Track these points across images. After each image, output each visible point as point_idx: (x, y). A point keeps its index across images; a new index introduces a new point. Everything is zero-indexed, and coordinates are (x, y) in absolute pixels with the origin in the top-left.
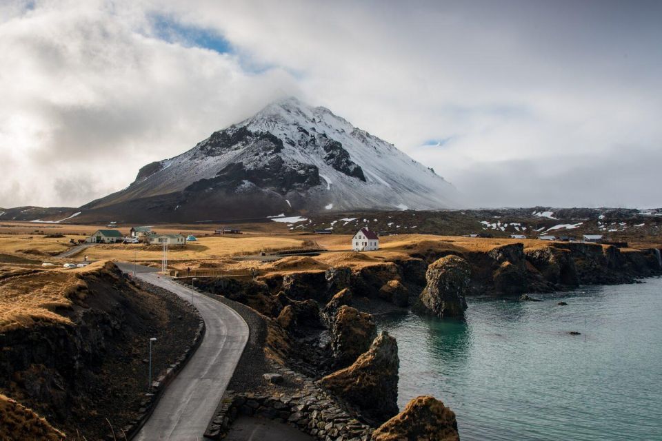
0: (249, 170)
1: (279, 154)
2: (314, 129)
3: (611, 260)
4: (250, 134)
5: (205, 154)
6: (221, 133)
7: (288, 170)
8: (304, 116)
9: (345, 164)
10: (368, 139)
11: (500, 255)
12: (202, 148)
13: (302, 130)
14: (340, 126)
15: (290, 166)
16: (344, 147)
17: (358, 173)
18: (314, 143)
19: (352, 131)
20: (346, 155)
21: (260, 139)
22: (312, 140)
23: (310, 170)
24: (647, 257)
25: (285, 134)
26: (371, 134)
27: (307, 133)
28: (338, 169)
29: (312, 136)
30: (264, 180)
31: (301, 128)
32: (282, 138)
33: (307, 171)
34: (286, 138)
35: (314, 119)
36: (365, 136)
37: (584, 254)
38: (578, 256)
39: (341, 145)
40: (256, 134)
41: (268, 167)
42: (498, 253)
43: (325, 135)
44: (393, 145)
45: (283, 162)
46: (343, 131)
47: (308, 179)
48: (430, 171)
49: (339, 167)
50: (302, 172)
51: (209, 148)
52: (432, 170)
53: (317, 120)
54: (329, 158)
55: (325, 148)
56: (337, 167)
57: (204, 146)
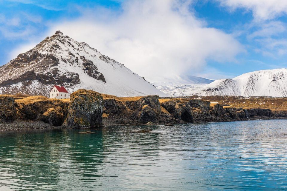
0: (38, 75)
1: (57, 67)
2: (78, 54)
3: (218, 112)
4: (40, 55)
5: (14, 66)
6: (24, 54)
7: (61, 75)
8: (73, 46)
9: (95, 73)
10: (109, 61)
11: (144, 101)
12: (12, 63)
13: (71, 54)
14: (94, 53)
15: (62, 73)
16: (94, 64)
17: (102, 78)
18: (77, 61)
19: (100, 56)
20: (96, 68)
21: (46, 58)
22: (76, 60)
23: (74, 76)
24: (239, 112)
25: (61, 56)
26: (111, 58)
27: (74, 56)
28: (90, 75)
29: (76, 58)
30: (47, 80)
31: (70, 53)
32: (59, 58)
33: (72, 76)
34: (61, 58)
35: (78, 49)
36: (108, 59)
37: (199, 106)
38: (196, 107)
39: (92, 62)
40: (44, 56)
41: (49, 73)
42: (143, 101)
43: (84, 57)
44: (123, 65)
45: (59, 71)
46: (95, 56)
47: (73, 81)
48: (143, 79)
49: (91, 74)
50: (70, 77)
51: (16, 63)
52: (144, 78)
53: (80, 49)
54: (86, 69)
55: (84, 64)
56: (90, 74)
57: (14, 62)
